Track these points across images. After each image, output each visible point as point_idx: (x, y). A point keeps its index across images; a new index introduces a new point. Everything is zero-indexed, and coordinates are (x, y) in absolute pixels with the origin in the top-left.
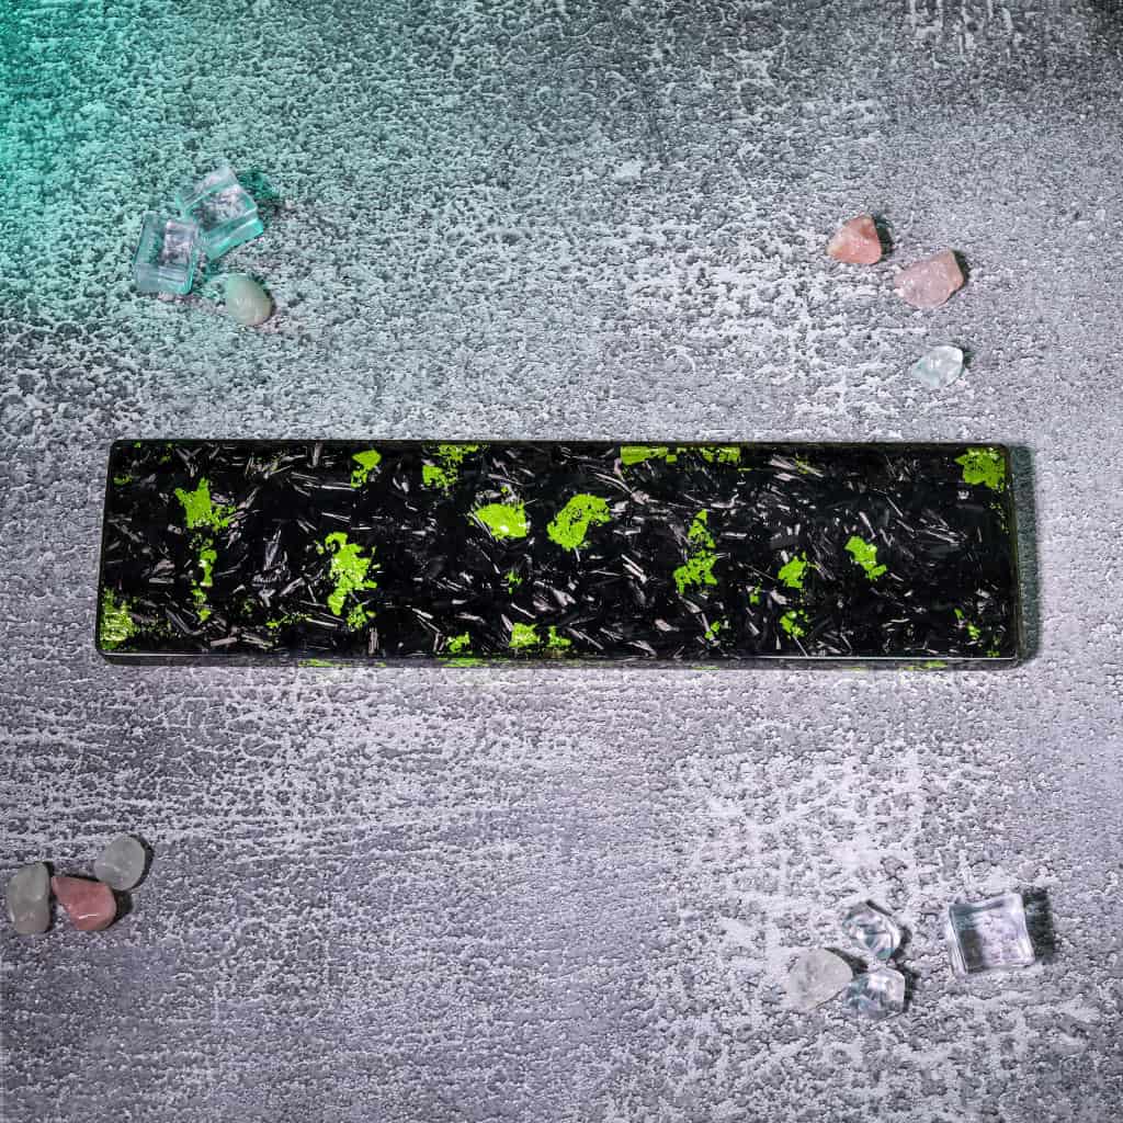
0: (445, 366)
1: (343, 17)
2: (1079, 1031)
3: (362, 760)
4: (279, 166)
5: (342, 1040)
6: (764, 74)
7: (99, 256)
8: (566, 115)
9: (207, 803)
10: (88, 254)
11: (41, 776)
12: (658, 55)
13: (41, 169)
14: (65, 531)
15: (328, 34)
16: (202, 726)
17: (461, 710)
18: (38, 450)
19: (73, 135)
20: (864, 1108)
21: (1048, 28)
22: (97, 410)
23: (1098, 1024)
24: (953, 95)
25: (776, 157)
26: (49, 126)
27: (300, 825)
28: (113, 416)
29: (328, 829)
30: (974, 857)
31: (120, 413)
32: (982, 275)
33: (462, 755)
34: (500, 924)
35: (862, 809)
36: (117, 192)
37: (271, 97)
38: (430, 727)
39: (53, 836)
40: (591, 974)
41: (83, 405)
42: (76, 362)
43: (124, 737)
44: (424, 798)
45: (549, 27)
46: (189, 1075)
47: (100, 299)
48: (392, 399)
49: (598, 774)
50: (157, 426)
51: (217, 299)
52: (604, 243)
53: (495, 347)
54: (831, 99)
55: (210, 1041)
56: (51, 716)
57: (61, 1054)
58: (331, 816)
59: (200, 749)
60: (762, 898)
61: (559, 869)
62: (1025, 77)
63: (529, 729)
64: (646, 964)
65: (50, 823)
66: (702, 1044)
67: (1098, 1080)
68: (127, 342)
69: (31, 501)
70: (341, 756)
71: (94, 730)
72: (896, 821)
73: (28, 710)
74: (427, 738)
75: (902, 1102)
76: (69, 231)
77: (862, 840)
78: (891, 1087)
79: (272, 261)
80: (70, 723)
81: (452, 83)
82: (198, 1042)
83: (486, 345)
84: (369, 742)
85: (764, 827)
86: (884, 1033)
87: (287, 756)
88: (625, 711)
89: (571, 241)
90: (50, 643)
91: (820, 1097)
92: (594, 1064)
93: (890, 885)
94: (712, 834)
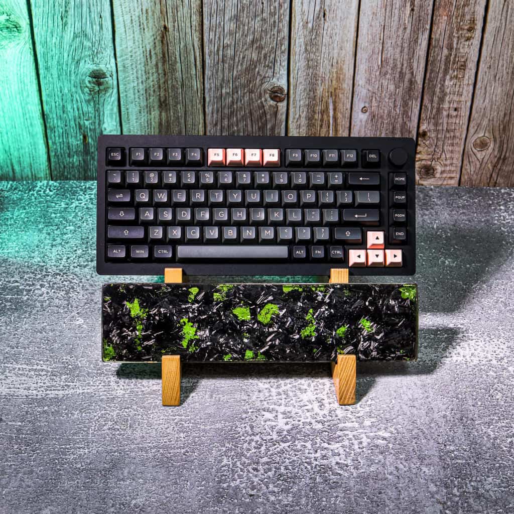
2: (384, 439)
5: (133, 442)
7: (68, 258)
9: (92, 383)
10: (65, 258)
11: (36, 377)
16: (92, 365)
18: (44, 300)
20: (312, 459)
22: (64, 292)
23: (391, 437)
27: (122, 389)
28: (69, 293)
29: (132, 390)
31: (71, 293)
34: (188, 413)
36: (75, 245)
39: (39, 391)
40: (218, 426)
41: (60, 290)
42: (58, 281)
43: (65, 368)
46: (79, 451)
47: (68, 267)
50: (83, 296)
55: (87, 442)
56: (42, 362)
57: (35, 446)
59: (90, 371)
60: (277, 407)
61: (209, 400)
64: (237, 423)
65: (38, 388)
66: (257, 443)
67: (392, 451)
69: (41, 311)
71: (55, 366)
72: (321, 389)
73: (34, 361)
75: (325, 458)
76: (59, 253)
77: (309, 393)
78: (321, 454)
80: (48, 364)
82: (83, 443)
85: (277, 390)
86: (318, 441)
90: (43, 345)
91: (297, 457)
92: (219, 448)
93: (319, 404)
94: (260, 391)
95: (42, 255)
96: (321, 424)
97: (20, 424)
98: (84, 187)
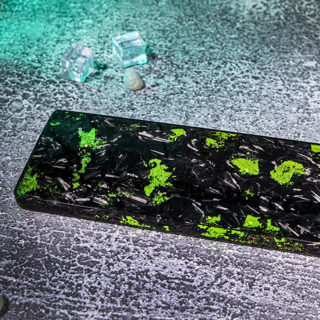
0: (220, 115)
1: (193, 10)
3: (145, 278)
13: (60, 34)
14: (20, 150)
15: (187, 14)
16: (58, 245)
17: (208, 261)
18: (20, 119)
19: (77, 27)
22: (54, 109)
26: (68, 24)
27: (100, 308)
29: (115, 313)
33: (205, 285)
37: (159, 27)
38: (188, 267)
41: (48, 106)
42: (50, 92)
43: (14, 243)
44: (178, 305)
45: (276, 22)
51: (120, 81)
52: (299, 84)
53: (245, 112)
58: (119, 306)
59: (53, 256)
63: (247, 278)
68: (75, 89)
69: (9, 136)
70: (133, 274)
74: (186, 272)
79: (147, 72)
83: (241, 110)
84: (151, 269)
87: (102, 268)
89: (283, 82)
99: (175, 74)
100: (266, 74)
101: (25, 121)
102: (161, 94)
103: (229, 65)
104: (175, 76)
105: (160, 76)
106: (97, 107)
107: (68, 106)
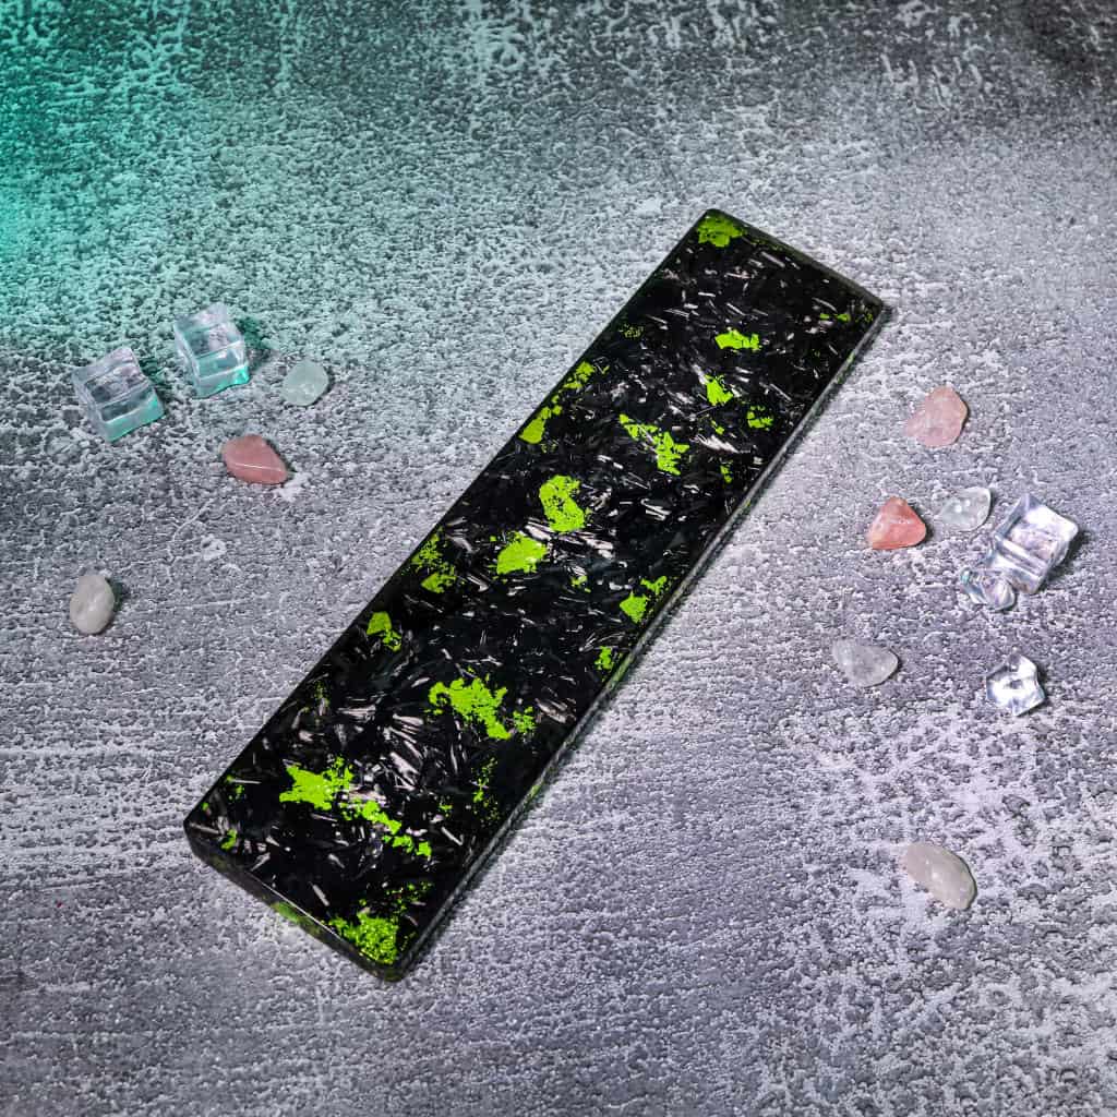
0: (495, 379)
1: (361, 95)
4: (311, 218)
5: (464, 1031)
6: (764, 124)
7: (139, 302)
8: (583, 165)
10: (128, 300)
11: (108, 788)
12: (662, 113)
13: (75, 230)
14: (120, 549)
15: (349, 108)
18: (86, 477)
19: (106, 201)
20: (1033, 1048)
21: (1013, 78)
22: (146, 437)
24: (937, 133)
25: (786, 189)
26: (81, 195)
28: (163, 442)
30: (1095, 788)
31: (170, 439)
32: (995, 275)
34: (620, 895)
35: (974, 751)
36: (153, 246)
37: (298, 162)
39: (125, 847)
40: (723, 937)
43: (196, 742)
45: (556, 97)
46: (295, 1084)
47: (142, 339)
48: (445, 410)
49: (701, 739)
50: (209, 448)
52: (634, 266)
53: (541, 361)
54: (828, 142)
55: (317, 1046)
56: (116, 728)
57: (148, 1075)
60: (891, 848)
61: (675, 835)
62: (1002, 115)
64: (779, 921)
65: (122, 834)
66: (852, 998)
69: (82, 524)
71: (163, 737)
72: (1010, 760)
73: (90, 723)
75: (1071, 1038)
76: (107, 282)
77: (979, 781)
78: (1057, 1023)
79: (312, 299)
80: (137, 733)
81: (470, 144)
82: (303, 1048)
83: (533, 359)
85: (879, 777)
86: (1040, 970)
88: (719, 677)
89: (603, 267)
90: (111, 657)
91: (986, 1041)
92: (740, 1030)
93: (1016, 823)
94: (827, 788)
95: (52, 295)
96: (1035, 902)
97: (83, 987)
98: (144, 15)
99: (372, 292)
100: (564, 255)
101: (97, 479)
102: (361, 352)
103: (480, 244)
104: (375, 297)
105: (344, 304)
106: (237, 413)
107: (174, 424)
